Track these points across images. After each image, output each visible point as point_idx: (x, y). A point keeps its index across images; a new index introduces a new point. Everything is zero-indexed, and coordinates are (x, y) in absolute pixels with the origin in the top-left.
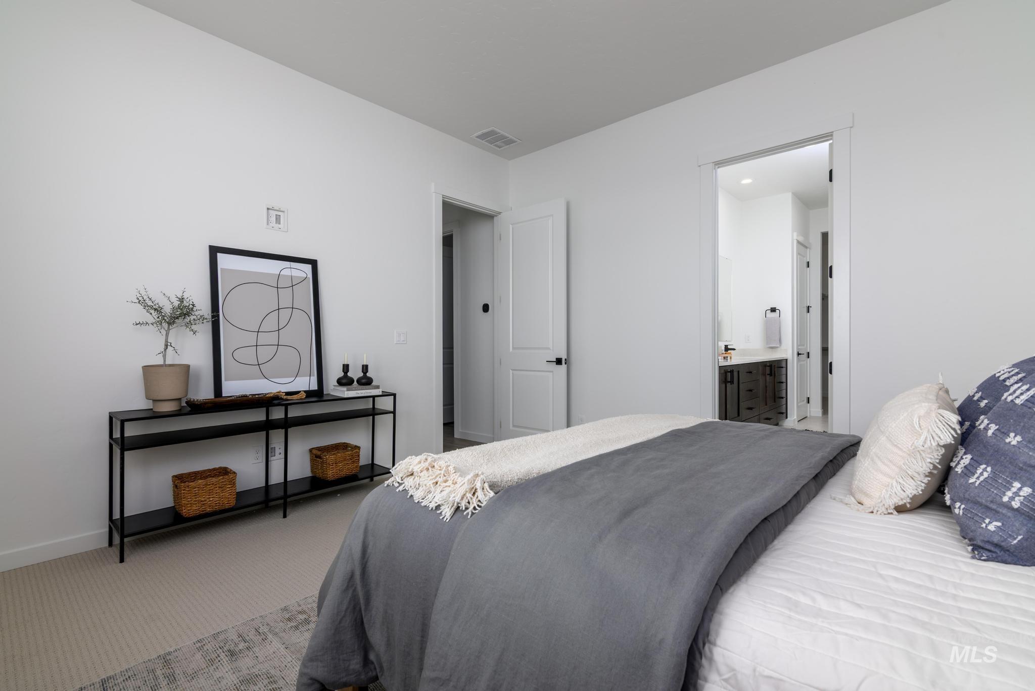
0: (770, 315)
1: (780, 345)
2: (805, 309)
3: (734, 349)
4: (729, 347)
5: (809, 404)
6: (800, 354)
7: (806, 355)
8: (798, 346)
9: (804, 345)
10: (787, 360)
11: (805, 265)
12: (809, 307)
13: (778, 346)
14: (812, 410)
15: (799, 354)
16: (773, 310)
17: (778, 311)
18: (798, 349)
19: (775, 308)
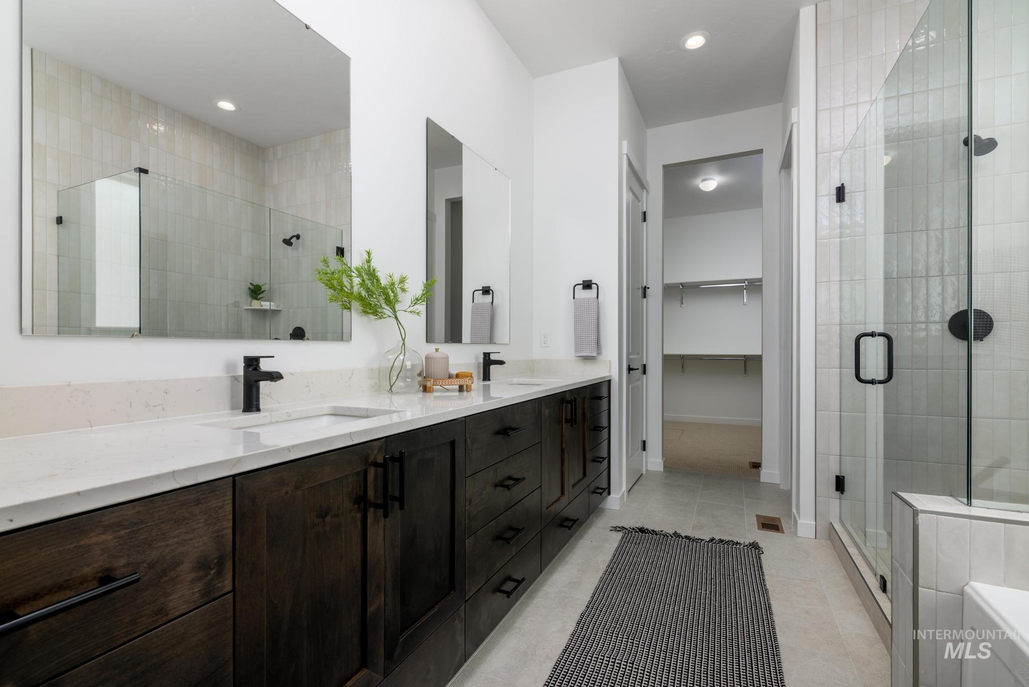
0: (582, 294)
1: (599, 353)
2: (640, 292)
3: (501, 363)
4: (493, 357)
5: (644, 452)
6: (632, 369)
7: (641, 370)
8: (628, 354)
9: (639, 354)
10: (609, 381)
11: (640, 217)
12: (645, 287)
13: (594, 354)
14: (649, 460)
15: (630, 369)
16: (587, 285)
17: (594, 286)
18: (628, 359)
19: (591, 281)
